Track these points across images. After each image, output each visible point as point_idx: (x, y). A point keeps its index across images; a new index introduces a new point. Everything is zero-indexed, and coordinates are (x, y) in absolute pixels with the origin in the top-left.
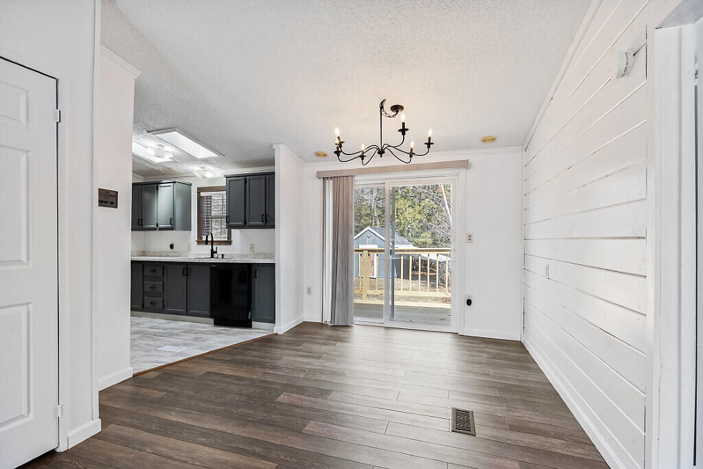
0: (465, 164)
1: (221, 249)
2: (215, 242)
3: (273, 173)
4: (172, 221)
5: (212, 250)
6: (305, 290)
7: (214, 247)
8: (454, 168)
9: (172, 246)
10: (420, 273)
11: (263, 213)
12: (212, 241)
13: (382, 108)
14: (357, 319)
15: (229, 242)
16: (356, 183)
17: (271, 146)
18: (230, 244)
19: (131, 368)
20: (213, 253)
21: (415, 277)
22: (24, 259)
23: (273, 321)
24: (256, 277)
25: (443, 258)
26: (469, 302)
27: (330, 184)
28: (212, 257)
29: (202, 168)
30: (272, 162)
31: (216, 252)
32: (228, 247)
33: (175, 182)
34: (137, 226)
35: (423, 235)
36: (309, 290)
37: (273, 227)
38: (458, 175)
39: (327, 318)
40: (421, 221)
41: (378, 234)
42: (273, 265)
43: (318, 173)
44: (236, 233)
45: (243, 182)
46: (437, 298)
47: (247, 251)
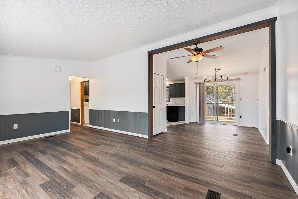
0: (239, 79)
3: (184, 83)
6: (191, 114)
8: (236, 80)
10: (225, 114)
11: (180, 93)
13: (216, 70)
14: (206, 122)
15: (169, 101)
16: (206, 85)
17: (184, 77)
21: (224, 116)
23: (184, 120)
24: (179, 109)
25: (233, 107)
26: (241, 117)
27: (198, 86)
30: (184, 80)
35: (227, 98)
37: (185, 97)
38: (237, 82)
39: (198, 121)
40: (225, 93)
41: (209, 100)
42: (184, 107)
43: (195, 83)
44: (171, 99)
45: (174, 86)
46: (232, 119)
47: (174, 103)
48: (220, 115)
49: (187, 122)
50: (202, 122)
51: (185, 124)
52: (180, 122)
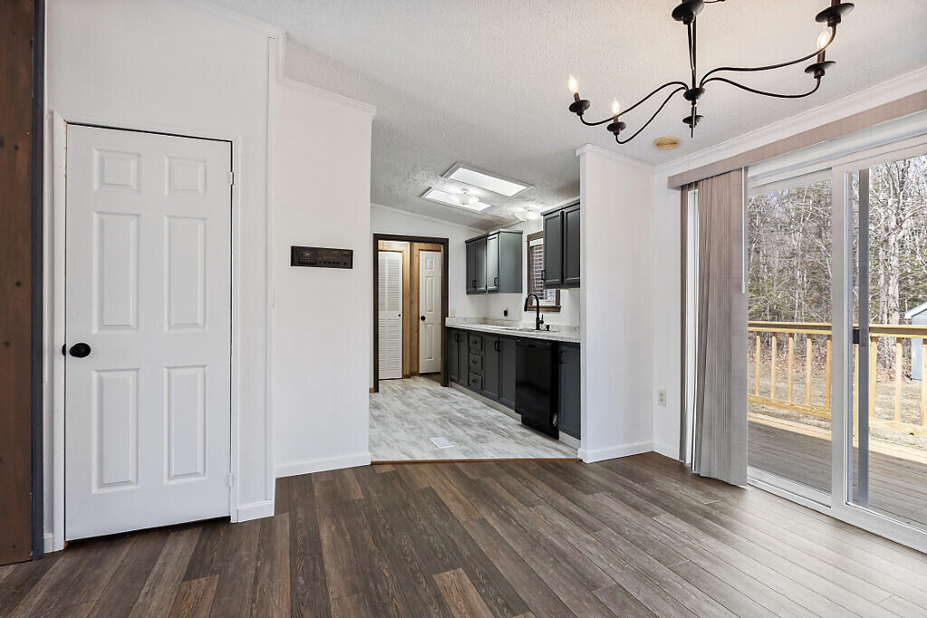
1: (548, 318)
2: (542, 307)
4: (497, 281)
5: (538, 318)
7: (540, 314)
9: (506, 313)
12: (538, 307)
15: (557, 309)
18: (559, 311)
19: (369, 454)
20: (539, 322)
22: (200, 321)
28: (538, 328)
29: (525, 208)
31: (542, 322)
32: (556, 315)
33: (499, 233)
34: (473, 289)
43: (671, 179)
44: (564, 295)
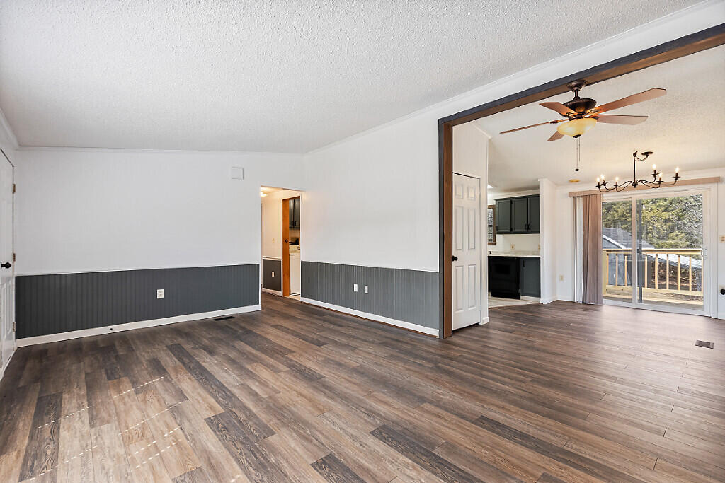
0: (717, 180)
3: (538, 196)
6: (558, 278)
8: (704, 183)
10: (667, 282)
11: (526, 223)
13: (635, 156)
14: (605, 302)
15: (494, 243)
16: (604, 199)
17: (537, 179)
18: (496, 244)
23: (539, 296)
24: (524, 266)
25: (695, 263)
26: (722, 292)
27: (580, 202)
30: (538, 187)
32: (494, 246)
35: (672, 234)
36: (562, 278)
37: (539, 233)
38: (710, 188)
39: (580, 299)
41: (611, 240)
42: (538, 258)
43: (569, 193)
44: (499, 237)
45: (509, 203)
46: (689, 296)
47: (509, 249)
48: (651, 285)
49: (545, 299)
50: (591, 302)
51: (539, 306)
52: (526, 301)
